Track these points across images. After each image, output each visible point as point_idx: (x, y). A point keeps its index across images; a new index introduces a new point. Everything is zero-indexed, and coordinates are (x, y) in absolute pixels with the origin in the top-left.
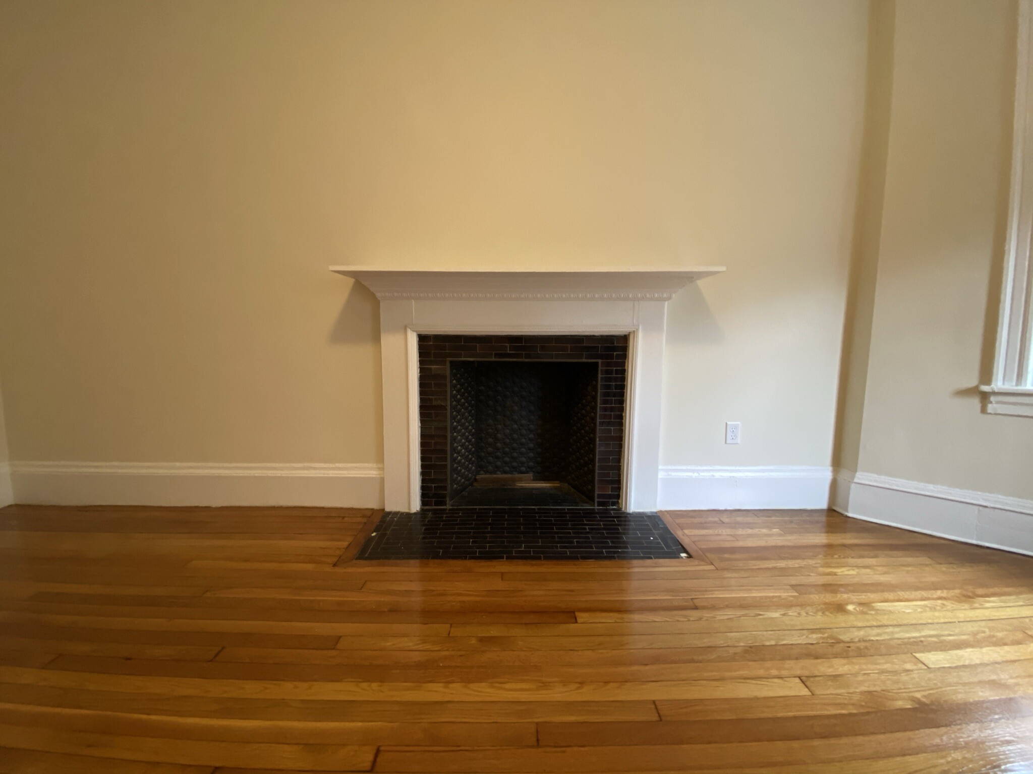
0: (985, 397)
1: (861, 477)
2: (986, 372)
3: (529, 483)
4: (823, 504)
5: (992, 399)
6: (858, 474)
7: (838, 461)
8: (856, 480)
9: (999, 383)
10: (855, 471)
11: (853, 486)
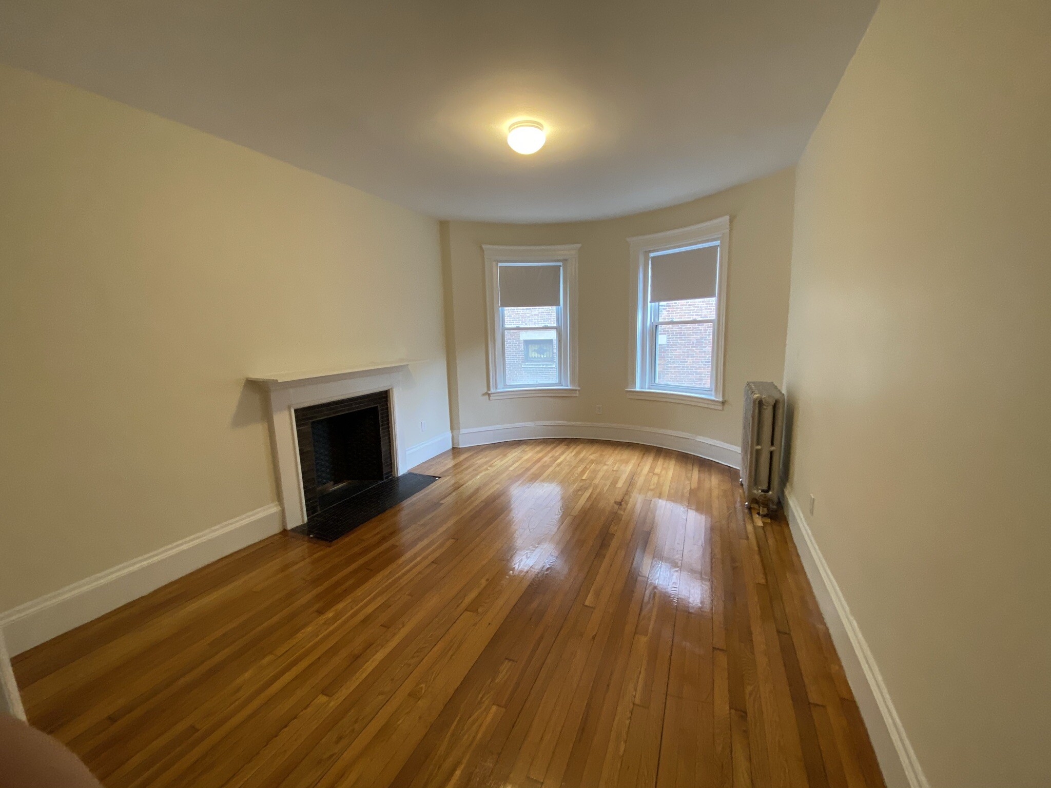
0: (489, 395)
1: (462, 431)
2: (489, 388)
3: (333, 488)
4: (450, 447)
5: (491, 395)
6: (461, 430)
7: (452, 429)
8: (461, 433)
9: (492, 390)
10: (460, 430)
11: (460, 436)
